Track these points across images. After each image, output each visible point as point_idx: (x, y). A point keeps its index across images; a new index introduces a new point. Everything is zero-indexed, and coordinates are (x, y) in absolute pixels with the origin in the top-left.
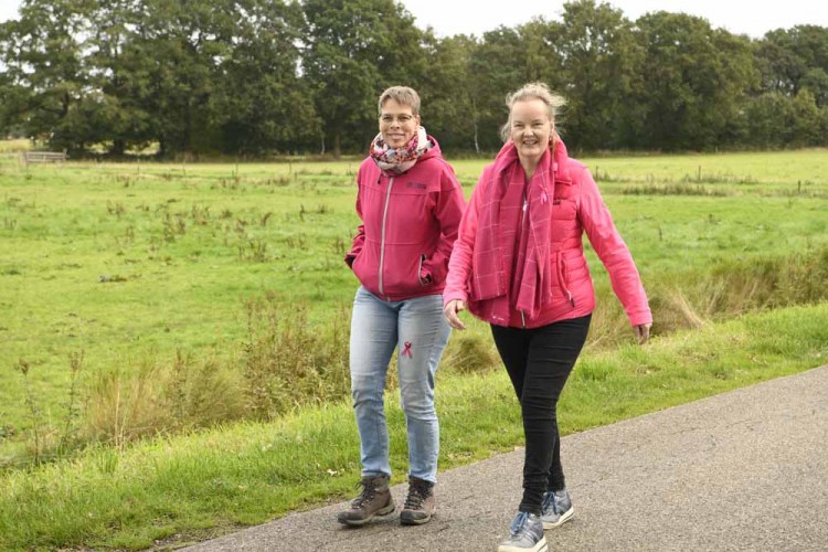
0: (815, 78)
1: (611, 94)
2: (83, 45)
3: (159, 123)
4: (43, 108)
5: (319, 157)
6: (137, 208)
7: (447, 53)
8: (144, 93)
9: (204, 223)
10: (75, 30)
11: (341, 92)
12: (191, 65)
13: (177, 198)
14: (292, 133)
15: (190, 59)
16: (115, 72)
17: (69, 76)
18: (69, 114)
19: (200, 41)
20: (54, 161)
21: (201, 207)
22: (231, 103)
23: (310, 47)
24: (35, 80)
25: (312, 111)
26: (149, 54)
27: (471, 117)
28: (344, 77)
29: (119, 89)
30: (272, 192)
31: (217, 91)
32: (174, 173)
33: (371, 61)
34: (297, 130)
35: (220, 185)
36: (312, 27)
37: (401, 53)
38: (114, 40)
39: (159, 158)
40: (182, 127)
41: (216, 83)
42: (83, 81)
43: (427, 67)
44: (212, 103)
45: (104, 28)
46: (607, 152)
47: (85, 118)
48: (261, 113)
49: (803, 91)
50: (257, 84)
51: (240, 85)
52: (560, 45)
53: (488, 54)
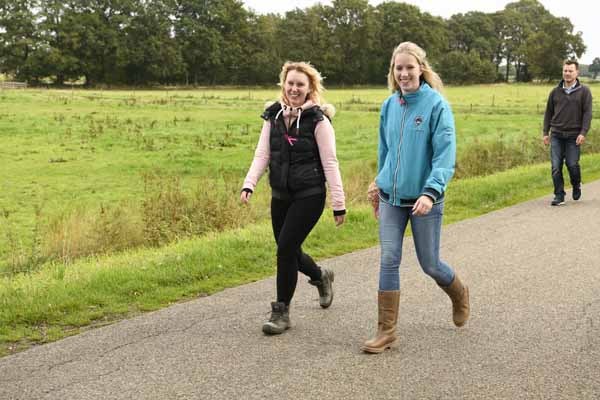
0: (480, 43)
1: (362, 51)
2: (37, 15)
3: (86, 65)
4: (12, 54)
5: (185, 87)
6: (72, 117)
7: (262, 24)
8: (76, 46)
10: (32, 6)
11: (198, 47)
12: (105, 29)
13: (97, 111)
14: (168, 72)
15: (104, 26)
16: (57, 33)
17: (28, 36)
18: (28, 59)
19: (111, 14)
20: (19, 88)
22: (130, 53)
23: (179, 19)
24: (7, 37)
25: (181, 59)
26: (79, 22)
28: (200, 38)
29: (60, 44)
30: (156, 108)
31: (121, 46)
33: (217, 28)
34: (171, 70)
35: (124, 103)
36: (181, 7)
37: (235, 24)
38: (57, 13)
39: (85, 86)
40: (100, 68)
41: (121, 40)
42: (37, 38)
43: (251, 33)
44: (119, 52)
45: (50, 5)
46: (359, 86)
47: (38, 61)
48: (149, 60)
49: (473, 50)
50: (146, 42)
51: (136, 42)
52: (331, 20)
53: (288, 25)
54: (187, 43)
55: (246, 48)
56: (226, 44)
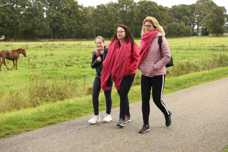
0: (185, 18)
1: (131, 23)
3: (5, 31)
5: (51, 40)
7: (86, 11)
11: (57, 22)
12: (14, 14)
14: (43, 33)
15: (13, 13)
19: (16, 7)
22: (25, 25)
23: (48, 9)
25: (49, 27)
26: (1, 11)
27: (93, 29)
28: (58, 18)
31: (21, 21)
33: (65, 13)
34: (44, 32)
36: (48, 4)
37: (74, 11)
39: (5, 40)
40: (11, 31)
41: (21, 19)
43: (81, 15)
44: (20, 25)
48: (34, 28)
49: (182, 22)
50: (33, 20)
51: (28, 20)
52: (117, 9)
53: (98, 11)
54: (52, 20)
55: (79, 22)
56: (69, 20)
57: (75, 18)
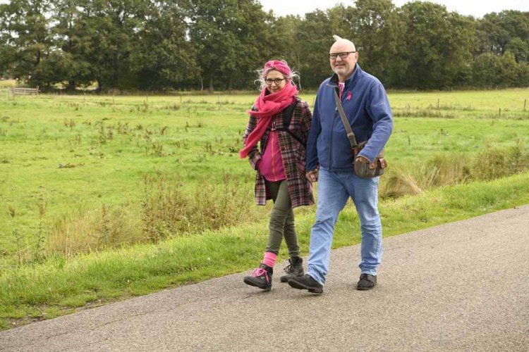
0: (515, 44)
1: (386, 53)
2: (50, 20)
3: (98, 70)
4: (24, 60)
5: (199, 92)
6: (83, 123)
7: (282, 26)
8: (88, 50)
9: (125, 133)
10: (45, 10)
11: (214, 51)
12: (118, 33)
13: (109, 118)
14: (181, 77)
15: (118, 30)
16: (70, 37)
17: (41, 39)
18: (40, 63)
19: (124, 18)
20: (31, 94)
21: (123, 123)
22: (144, 58)
23: (195, 22)
24: (20, 42)
25: (194, 63)
26: (92, 26)
27: (297, 67)
28: (215, 42)
29: (72, 48)
30: (169, 114)
31: (135, 50)
32: (106, 102)
33: (233, 31)
34: (184, 75)
35: (135, 109)
36: (196, 10)
37: (252, 27)
38: (69, 18)
39: (98, 92)
40: (113, 72)
41: (134, 45)
42: (50, 43)
43: (268, 35)
44: (131, 58)
45: (63, 10)
47: (50, 66)
48: (162, 64)
51: (150, 46)
52: (354, 22)
53: (307, 28)
54: (203, 46)
55: (264, 51)
56: (242, 48)
57: (255, 42)
